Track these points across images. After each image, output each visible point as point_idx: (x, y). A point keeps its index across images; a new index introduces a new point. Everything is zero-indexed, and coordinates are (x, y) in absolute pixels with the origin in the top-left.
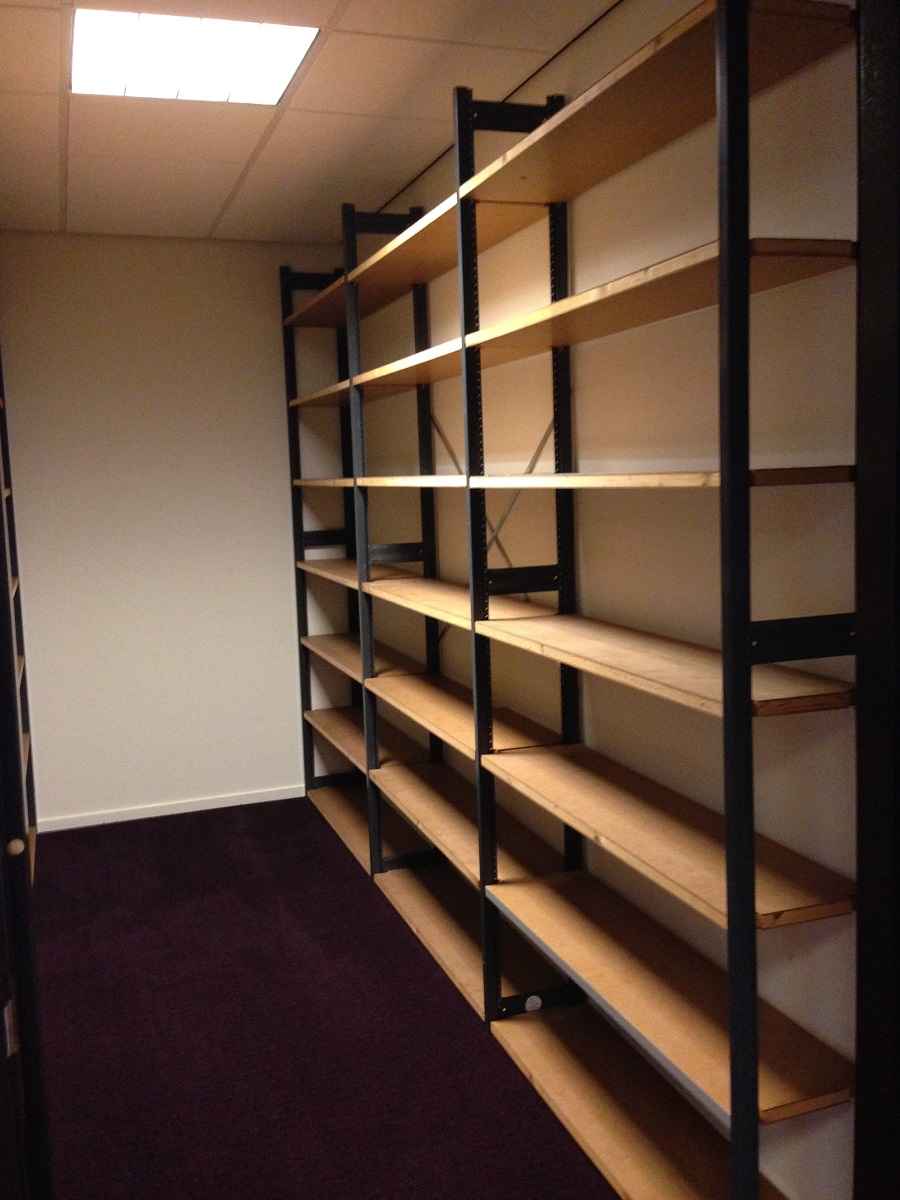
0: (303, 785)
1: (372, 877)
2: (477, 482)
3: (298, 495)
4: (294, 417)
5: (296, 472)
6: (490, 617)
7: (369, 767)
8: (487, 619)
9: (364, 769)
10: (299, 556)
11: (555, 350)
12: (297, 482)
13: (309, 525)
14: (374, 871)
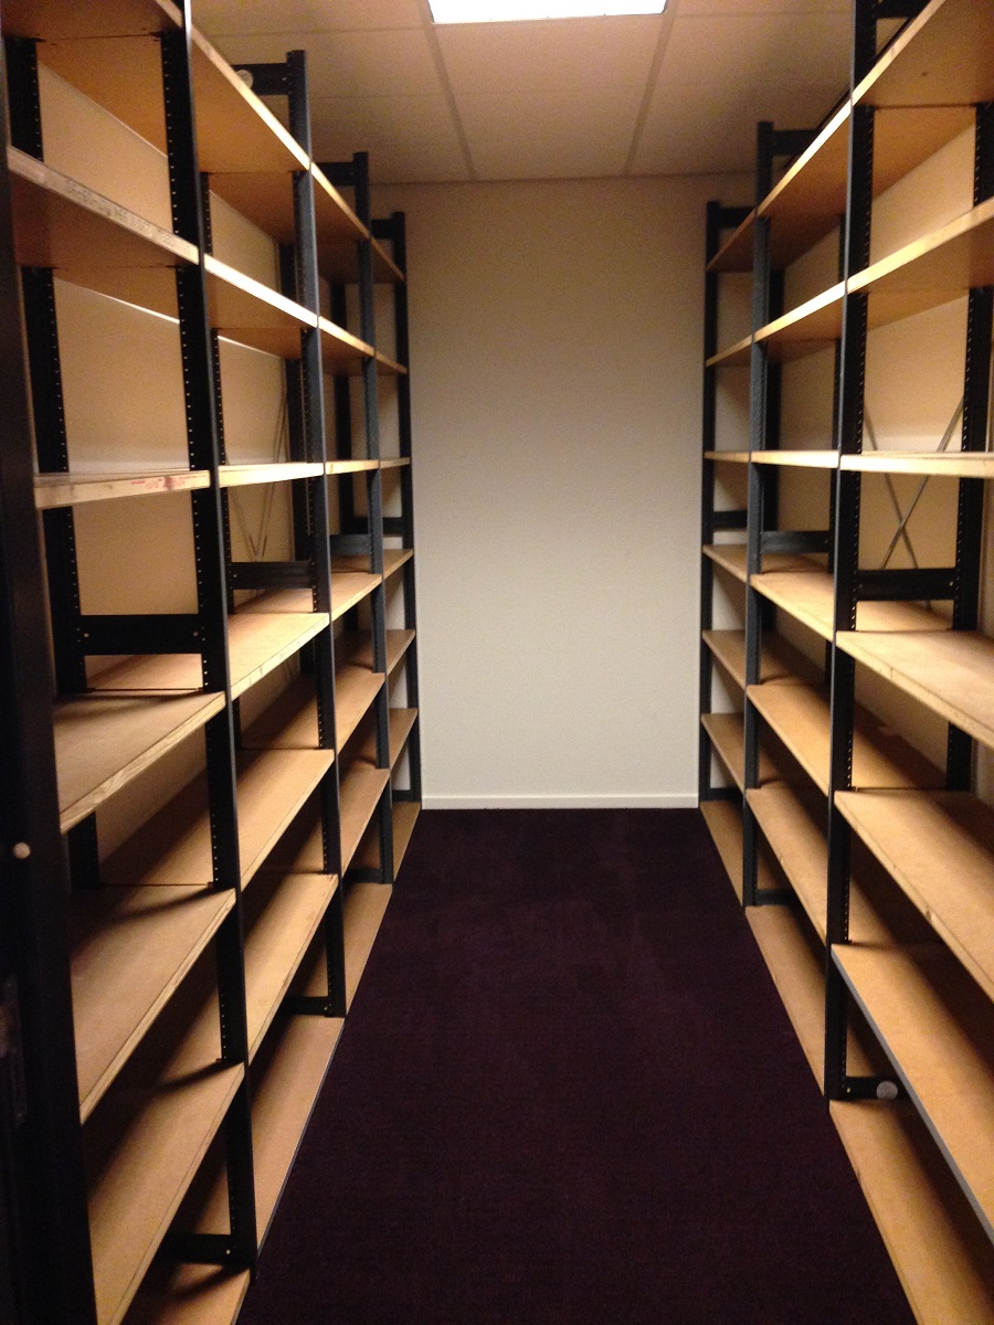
0: (696, 795)
1: (743, 910)
2: (850, 463)
3: (710, 470)
4: (711, 378)
5: (709, 442)
6: (857, 629)
7: (747, 786)
8: (854, 630)
9: (742, 786)
10: (707, 539)
11: (973, 293)
12: (709, 455)
13: (721, 504)
14: (746, 904)
